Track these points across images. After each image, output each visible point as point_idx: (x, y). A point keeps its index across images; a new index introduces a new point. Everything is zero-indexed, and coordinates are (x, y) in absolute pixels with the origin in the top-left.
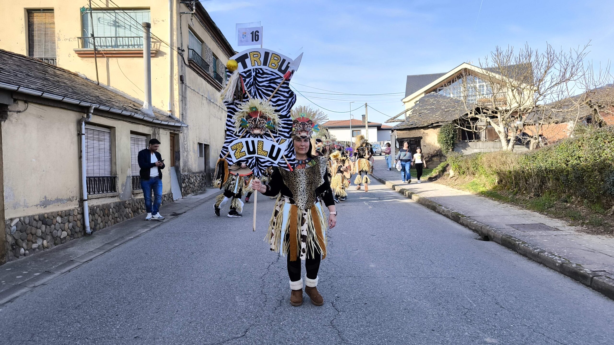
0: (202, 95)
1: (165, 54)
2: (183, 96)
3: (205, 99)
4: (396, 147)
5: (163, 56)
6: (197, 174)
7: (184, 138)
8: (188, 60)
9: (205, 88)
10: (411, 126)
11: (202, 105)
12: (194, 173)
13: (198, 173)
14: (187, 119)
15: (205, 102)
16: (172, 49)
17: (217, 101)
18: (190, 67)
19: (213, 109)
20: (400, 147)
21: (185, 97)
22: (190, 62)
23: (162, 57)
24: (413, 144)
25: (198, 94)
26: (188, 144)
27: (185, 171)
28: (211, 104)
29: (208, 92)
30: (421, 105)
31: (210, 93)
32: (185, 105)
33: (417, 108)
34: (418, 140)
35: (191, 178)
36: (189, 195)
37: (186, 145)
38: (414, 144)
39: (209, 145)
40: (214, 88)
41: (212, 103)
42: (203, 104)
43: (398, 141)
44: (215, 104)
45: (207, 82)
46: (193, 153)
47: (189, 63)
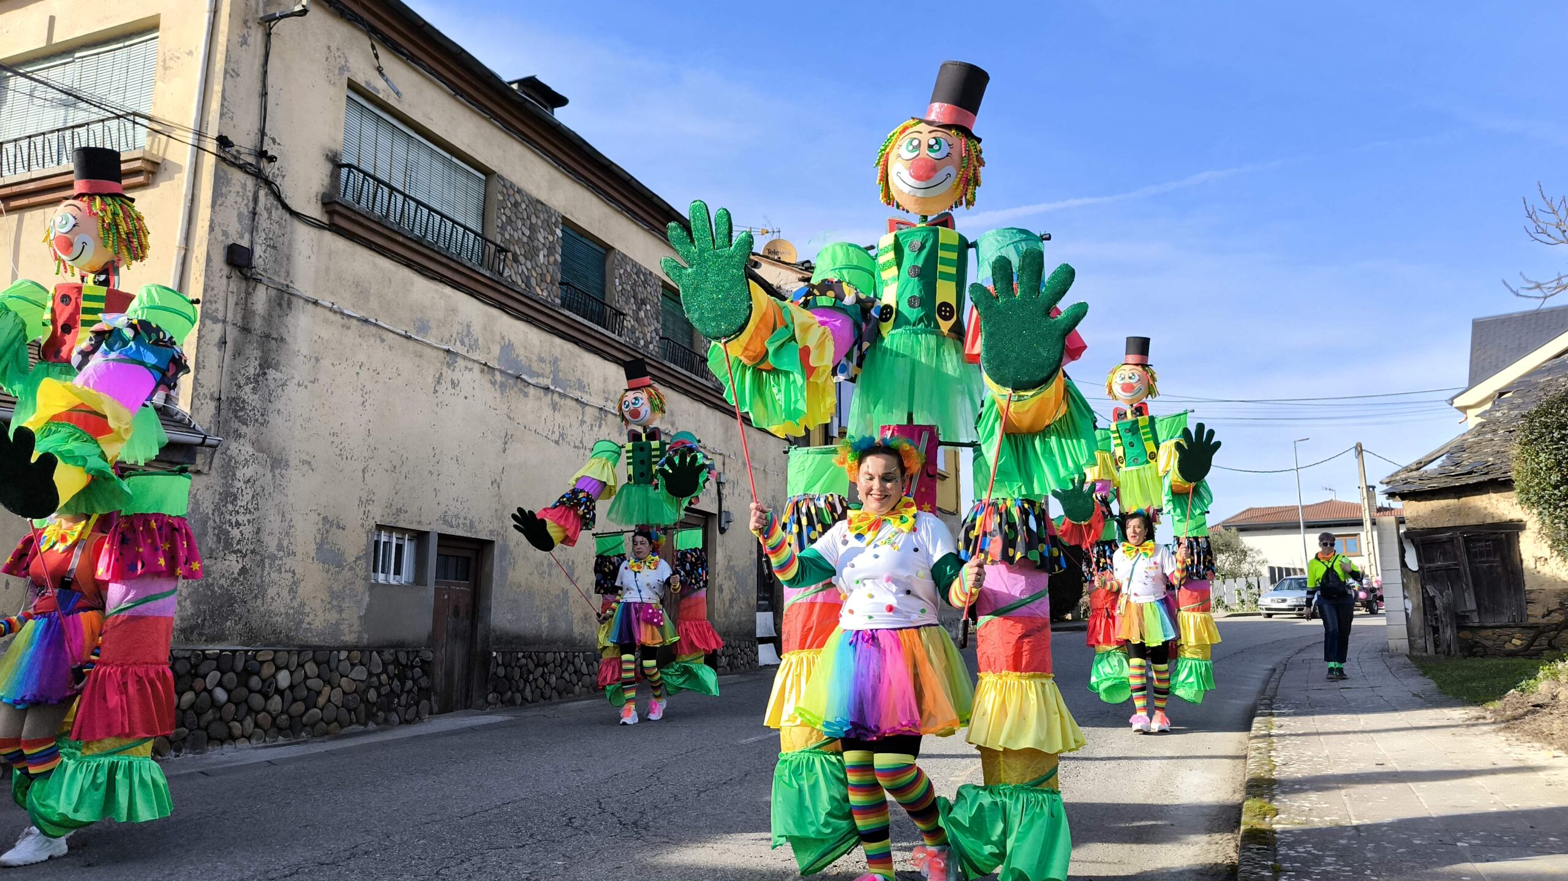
0: (448, 351)
1: (179, 168)
2: (245, 330)
3: (477, 368)
4: (1404, 564)
5: (171, 178)
6: (343, 655)
7: (229, 496)
8: (324, 204)
9: (476, 329)
10: (1465, 481)
11: (446, 384)
12: (302, 649)
13: (350, 649)
14: (275, 420)
15: (470, 378)
16: (199, 148)
17: (581, 387)
18: (334, 228)
19: (547, 412)
20: (1421, 568)
21: (267, 336)
22: (330, 208)
23: (171, 182)
24: (1482, 554)
25: (411, 343)
26: (273, 523)
27: (212, 639)
28: (526, 395)
29: (507, 348)
30: (1520, 401)
31: (521, 352)
32: (265, 365)
33: (1499, 414)
34: (1507, 535)
35: (267, 670)
36: (242, 744)
37: (248, 530)
38: (1489, 554)
39: (491, 542)
40: (558, 341)
41: (532, 391)
42: (454, 384)
43: (1413, 542)
44: (563, 396)
45: (496, 312)
46: (317, 566)
47: (330, 213)
